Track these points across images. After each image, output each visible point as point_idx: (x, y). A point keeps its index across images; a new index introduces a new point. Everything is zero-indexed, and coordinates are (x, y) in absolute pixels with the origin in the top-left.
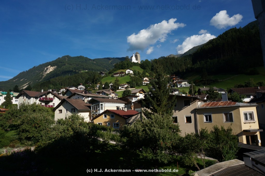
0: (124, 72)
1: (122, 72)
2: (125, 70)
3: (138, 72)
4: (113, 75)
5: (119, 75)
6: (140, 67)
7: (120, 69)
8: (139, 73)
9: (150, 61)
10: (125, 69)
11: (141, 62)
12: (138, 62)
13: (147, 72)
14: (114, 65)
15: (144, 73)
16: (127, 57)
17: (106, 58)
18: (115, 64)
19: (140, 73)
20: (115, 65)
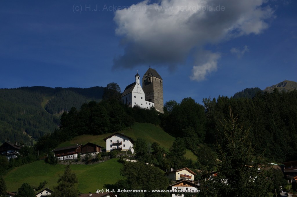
0: (98, 143)
1: (89, 144)
2: (101, 137)
3: (154, 146)
4: (52, 157)
5: (76, 155)
6: (162, 125)
7: (81, 134)
8: (156, 151)
9: (203, 104)
10: (101, 134)
11: (165, 109)
12: (153, 108)
13: (188, 147)
14: (59, 115)
15: (176, 152)
16: (114, 85)
17: (27, 88)
18: (62, 112)
19: (163, 152)
20: (64, 115)
